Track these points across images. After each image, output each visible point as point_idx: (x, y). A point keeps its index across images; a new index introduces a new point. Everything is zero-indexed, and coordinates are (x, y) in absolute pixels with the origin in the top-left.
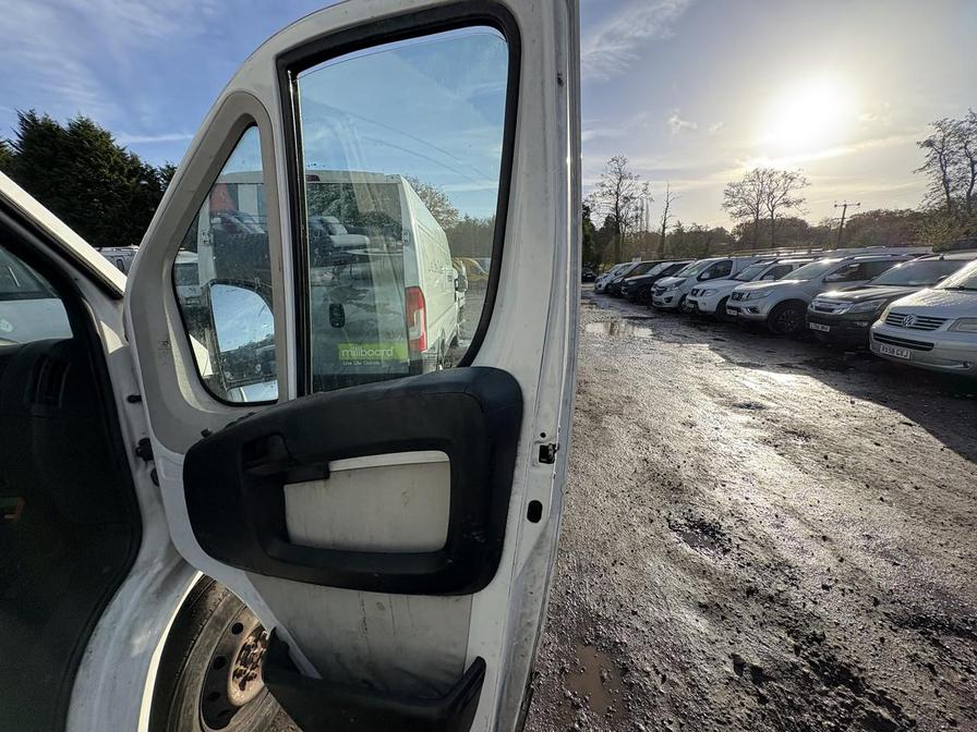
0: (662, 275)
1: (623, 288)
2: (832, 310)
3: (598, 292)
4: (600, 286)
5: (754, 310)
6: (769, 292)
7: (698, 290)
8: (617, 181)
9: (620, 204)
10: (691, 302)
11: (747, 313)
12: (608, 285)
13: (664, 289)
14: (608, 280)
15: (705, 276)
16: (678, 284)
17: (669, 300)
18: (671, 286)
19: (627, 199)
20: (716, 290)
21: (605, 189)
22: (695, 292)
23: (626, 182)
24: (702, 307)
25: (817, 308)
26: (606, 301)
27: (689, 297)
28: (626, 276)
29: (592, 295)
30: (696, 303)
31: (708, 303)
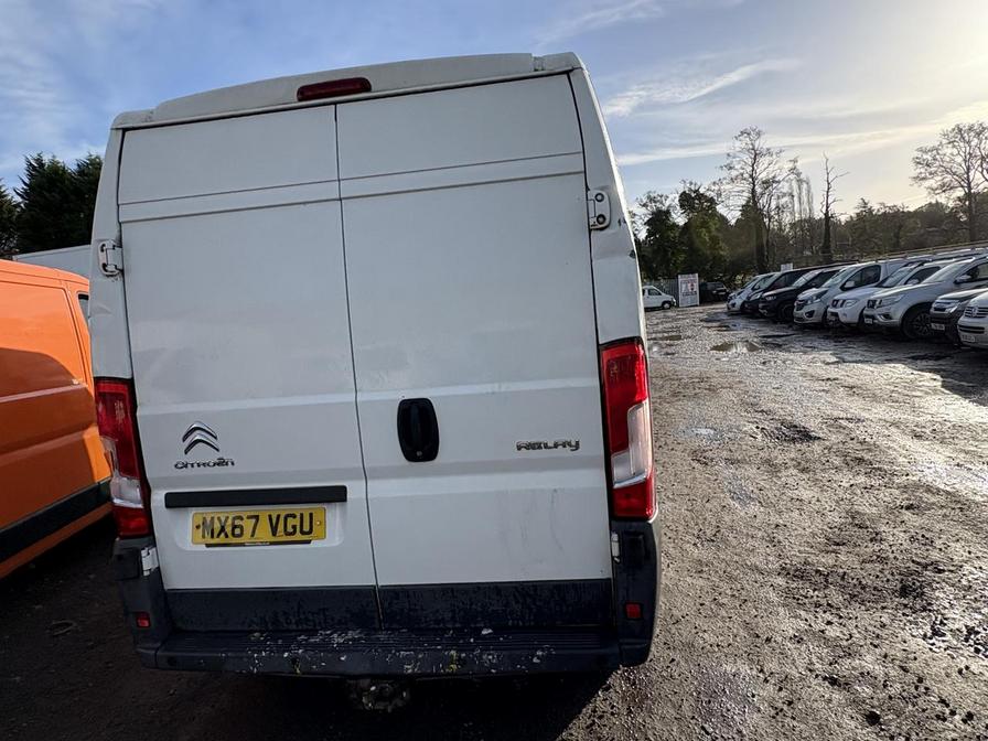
0: (807, 286)
1: (760, 305)
2: (944, 310)
3: (732, 314)
4: (734, 305)
5: (887, 316)
6: (900, 297)
7: (838, 301)
8: (750, 161)
9: (759, 190)
10: (833, 314)
11: (881, 319)
12: (744, 302)
13: (805, 302)
14: (744, 297)
15: (849, 285)
16: (819, 296)
17: (811, 314)
18: (811, 299)
19: (767, 183)
20: (856, 300)
21: (734, 173)
22: (835, 303)
23: (763, 162)
24: (843, 319)
25: (936, 309)
26: (741, 322)
27: (830, 310)
28: (765, 291)
29: (724, 317)
30: (836, 315)
31: (848, 314)
